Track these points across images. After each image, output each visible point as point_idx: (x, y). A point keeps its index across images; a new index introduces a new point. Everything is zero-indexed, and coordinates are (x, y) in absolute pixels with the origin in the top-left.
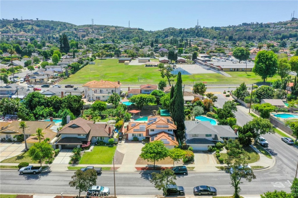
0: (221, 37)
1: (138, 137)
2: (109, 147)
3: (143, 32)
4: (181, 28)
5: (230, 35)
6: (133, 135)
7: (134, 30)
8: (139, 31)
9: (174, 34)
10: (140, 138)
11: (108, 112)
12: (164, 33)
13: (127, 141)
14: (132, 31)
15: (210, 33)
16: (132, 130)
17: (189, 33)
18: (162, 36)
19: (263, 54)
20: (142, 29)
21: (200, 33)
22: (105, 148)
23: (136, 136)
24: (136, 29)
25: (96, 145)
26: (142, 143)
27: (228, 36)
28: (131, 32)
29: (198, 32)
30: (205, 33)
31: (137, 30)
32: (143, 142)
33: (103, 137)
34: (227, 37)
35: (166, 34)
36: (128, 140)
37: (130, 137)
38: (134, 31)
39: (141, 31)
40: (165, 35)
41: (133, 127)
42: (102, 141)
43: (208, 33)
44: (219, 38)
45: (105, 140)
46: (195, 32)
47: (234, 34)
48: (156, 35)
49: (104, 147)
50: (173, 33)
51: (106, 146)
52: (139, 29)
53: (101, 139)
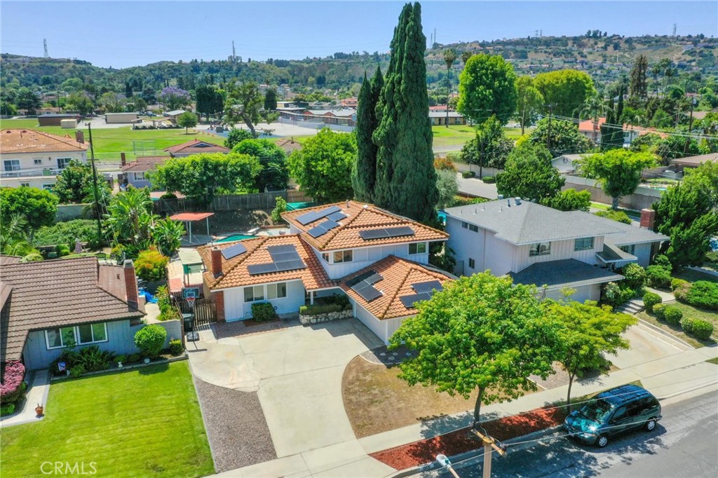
0: (298, 79)
1: (276, 301)
2: (145, 371)
3: (89, 68)
4: (196, 60)
5: (317, 74)
6: (248, 292)
7: (61, 64)
8: (77, 66)
9: (177, 73)
10: (283, 305)
11: (66, 233)
12: (151, 71)
13: (223, 327)
14: (57, 65)
15: (269, 72)
16: (242, 269)
17: (217, 71)
18: (148, 78)
19: (482, 63)
20: (85, 63)
21: (244, 70)
22: (127, 382)
23: (262, 298)
24: (69, 61)
25: (64, 373)
26: (305, 325)
27: (313, 76)
28: (53, 68)
29: (239, 70)
30: (255, 72)
31: (72, 64)
32: (304, 319)
33: (94, 322)
34: (311, 79)
35: (156, 72)
36: (224, 321)
37: (235, 305)
38: (62, 67)
39: (82, 68)
40: (154, 75)
41: (240, 258)
42: (94, 349)
43: (263, 71)
44: (293, 81)
45: (110, 339)
46: (231, 68)
47: (328, 72)
48: (131, 76)
49: (117, 377)
50: (175, 70)
51: (122, 371)
52: (78, 62)
53: (86, 337)
